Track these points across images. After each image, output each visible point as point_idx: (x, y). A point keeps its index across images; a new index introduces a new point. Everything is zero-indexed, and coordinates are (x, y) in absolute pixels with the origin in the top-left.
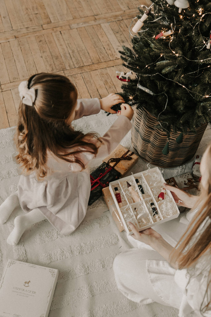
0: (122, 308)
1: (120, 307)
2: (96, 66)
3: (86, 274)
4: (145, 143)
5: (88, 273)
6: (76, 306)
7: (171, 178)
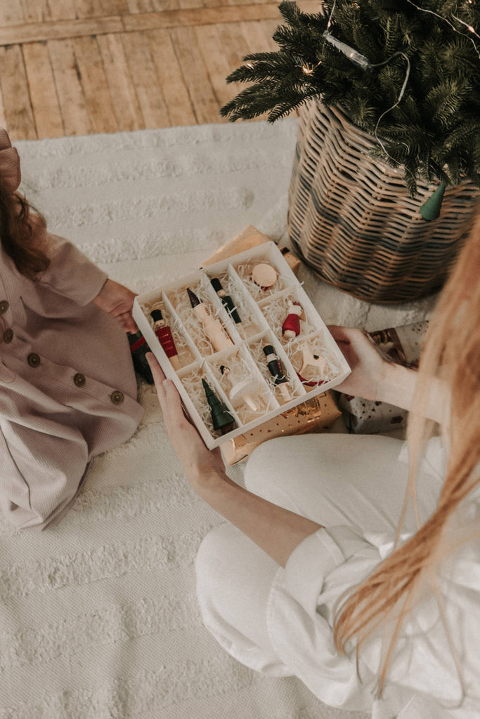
0: (211, 680)
1: (204, 676)
2: (212, 13)
3: (117, 575)
4: (325, 222)
5: (124, 574)
6: (80, 664)
7: (386, 331)
